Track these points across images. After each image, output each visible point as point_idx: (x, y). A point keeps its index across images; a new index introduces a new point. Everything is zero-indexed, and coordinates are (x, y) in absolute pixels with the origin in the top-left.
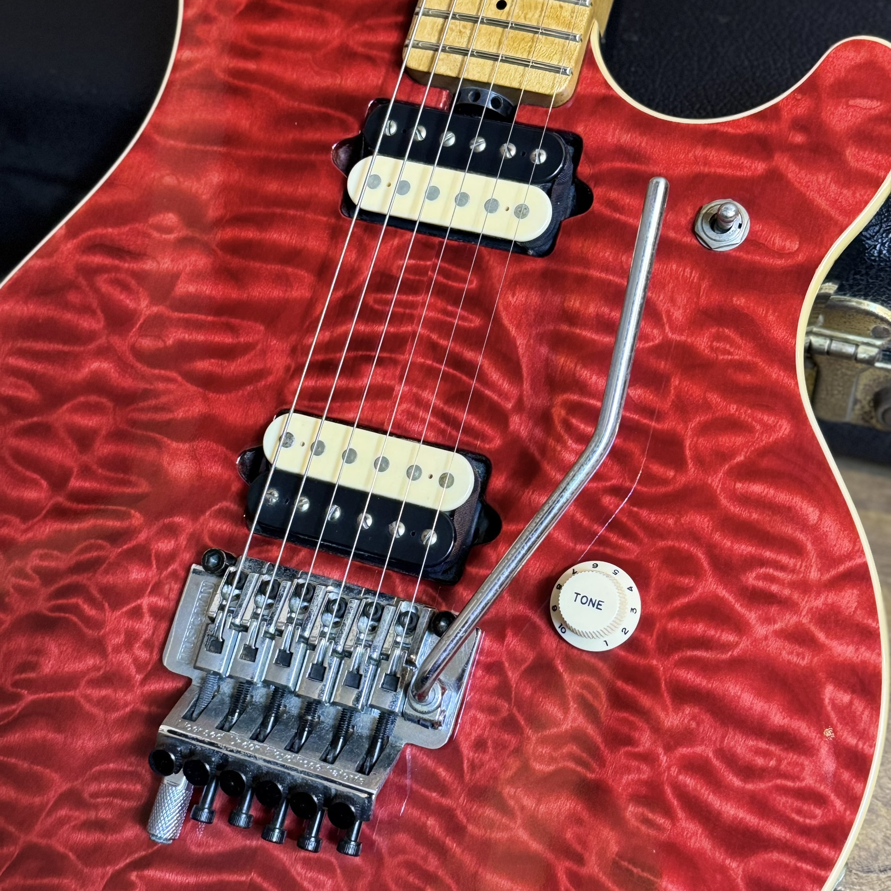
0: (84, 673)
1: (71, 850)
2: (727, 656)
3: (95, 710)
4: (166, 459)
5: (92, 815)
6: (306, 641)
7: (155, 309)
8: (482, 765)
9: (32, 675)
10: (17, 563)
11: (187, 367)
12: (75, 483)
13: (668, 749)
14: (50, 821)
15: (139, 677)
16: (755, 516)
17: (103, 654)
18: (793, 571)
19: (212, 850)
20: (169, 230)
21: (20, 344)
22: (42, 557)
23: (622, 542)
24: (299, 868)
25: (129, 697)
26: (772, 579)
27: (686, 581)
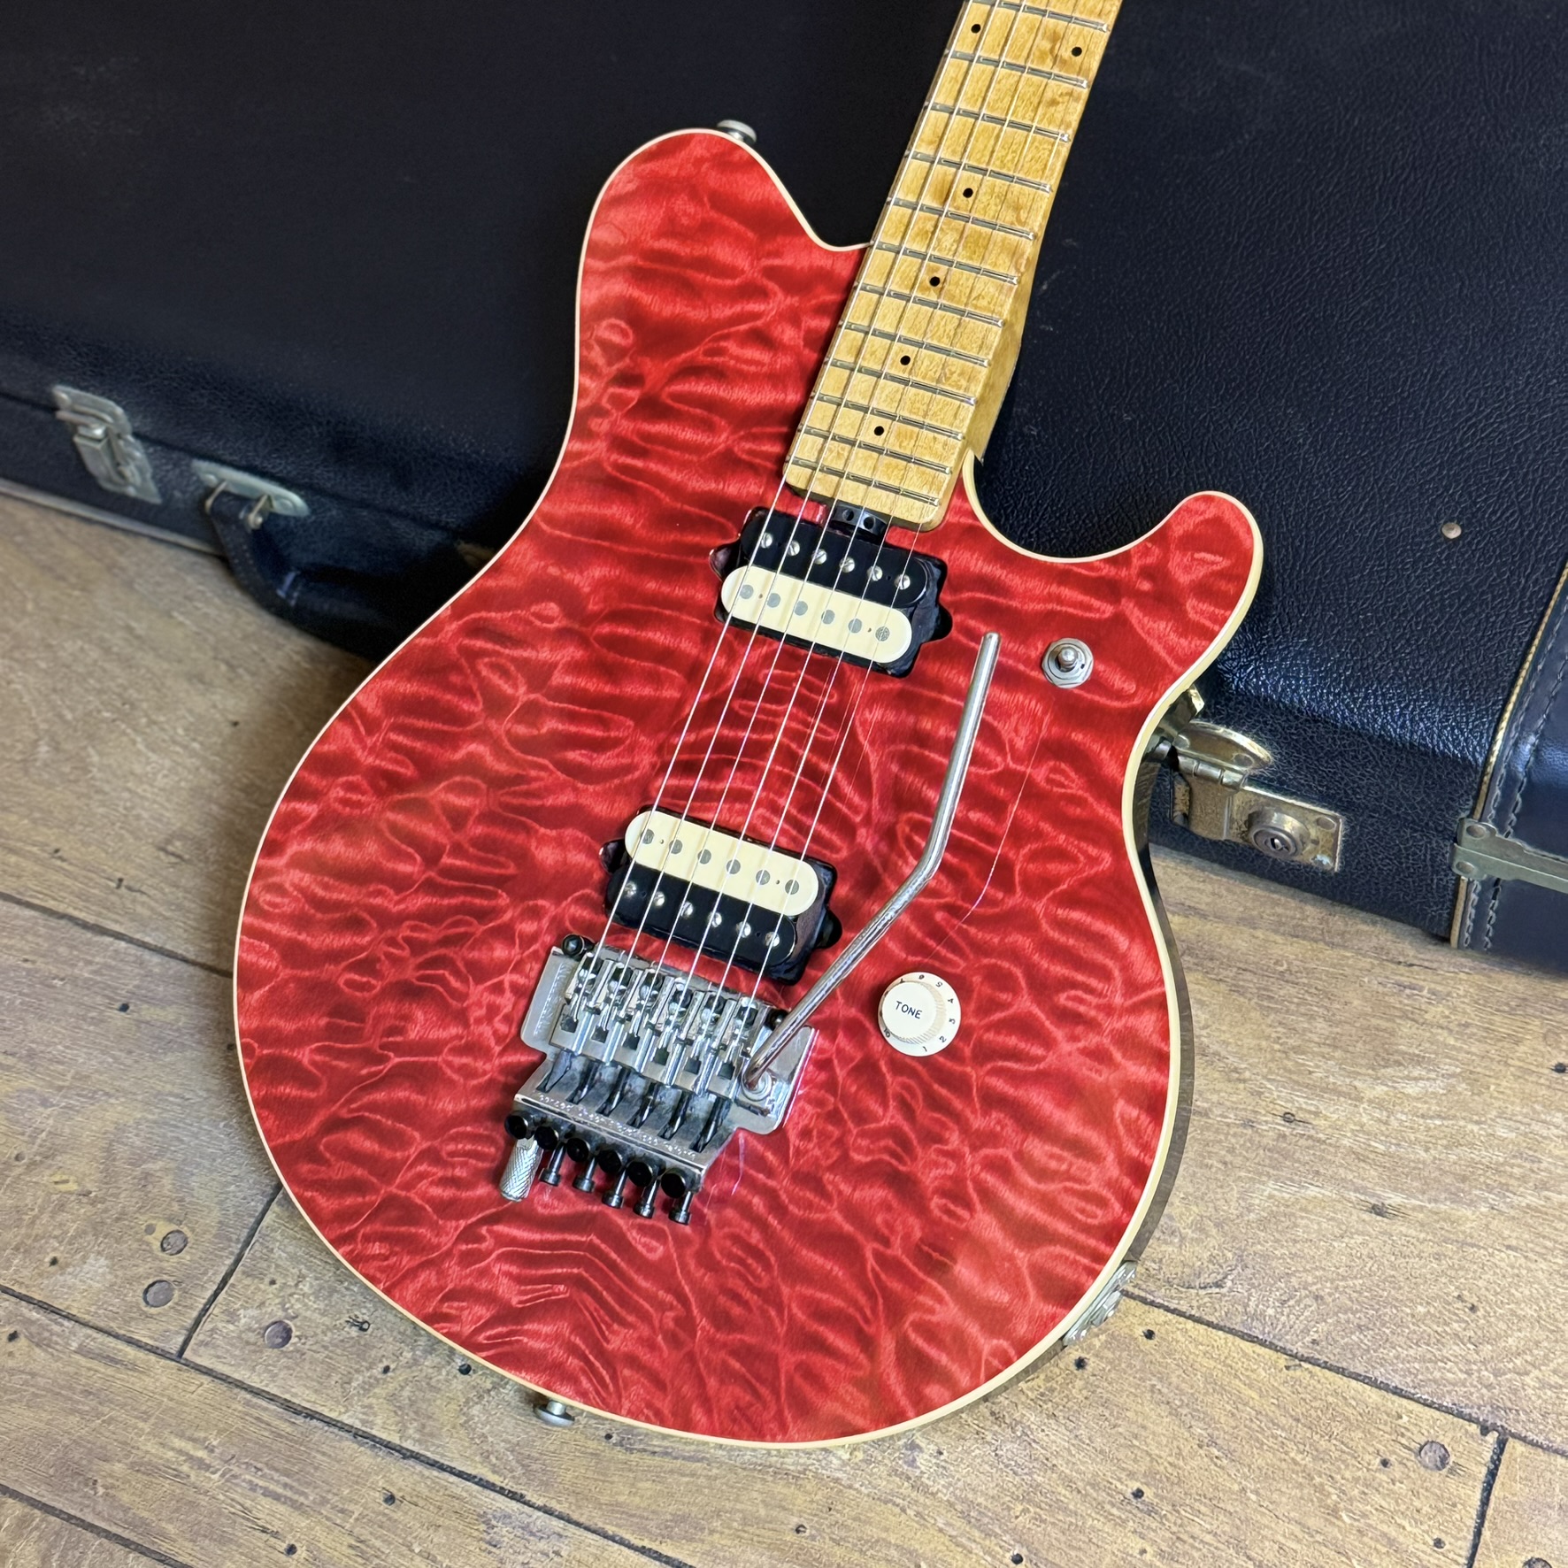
0: (446, 1042)
1: (428, 1202)
2: (1033, 1068)
3: (455, 1077)
4: (533, 844)
5: (449, 1173)
6: (653, 1027)
7: (532, 696)
8: (807, 1151)
9: (399, 1039)
10: (389, 932)
11: (558, 756)
12: (446, 860)
13: (974, 1149)
14: (409, 1175)
15: (498, 1049)
16: (1071, 942)
17: (466, 1025)
18: (1100, 995)
19: (557, 1212)
20: (550, 620)
21: (401, 719)
22: (413, 928)
23: (950, 956)
24: (634, 1233)
25: (488, 1067)
26: (1081, 1001)
27: (1004, 997)
